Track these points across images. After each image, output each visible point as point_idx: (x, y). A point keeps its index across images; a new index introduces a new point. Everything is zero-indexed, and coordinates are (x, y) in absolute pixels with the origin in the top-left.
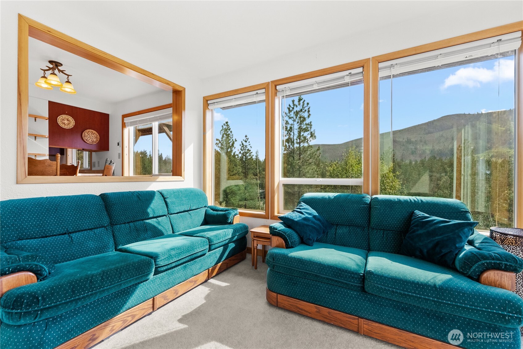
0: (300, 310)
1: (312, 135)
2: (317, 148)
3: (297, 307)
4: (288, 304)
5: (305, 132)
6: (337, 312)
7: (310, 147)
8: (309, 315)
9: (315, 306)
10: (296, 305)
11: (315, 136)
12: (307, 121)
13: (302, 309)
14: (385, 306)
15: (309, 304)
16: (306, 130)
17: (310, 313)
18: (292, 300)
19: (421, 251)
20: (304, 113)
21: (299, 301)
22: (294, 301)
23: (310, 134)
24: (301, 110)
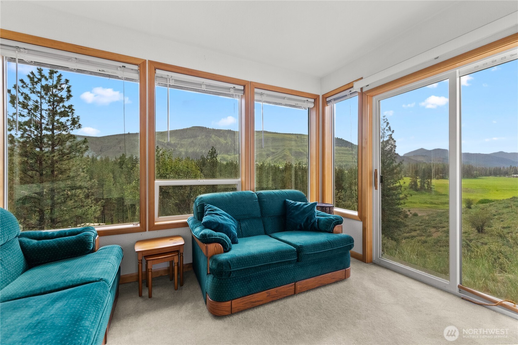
0: (253, 304)
1: (74, 122)
2: (83, 139)
3: (251, 302)
4: (243, 304)
5: (62, 117)
6: (282, 287)
7: (72, 137)
8: (261, 303)
9: (266, 292)
10: (250, 301)
11: (80, 125)
12: (67, 104)
13: (255, 302)
14: (309, 266)
15: (262, 293)
16: (64, 114)
17: (262, 301)
18: (247, 298)
19: (301, 225)
20: (60, 91)
21: (253, 295)
22: (249, 297)
23: (70, 120)
24: (56, 87)
